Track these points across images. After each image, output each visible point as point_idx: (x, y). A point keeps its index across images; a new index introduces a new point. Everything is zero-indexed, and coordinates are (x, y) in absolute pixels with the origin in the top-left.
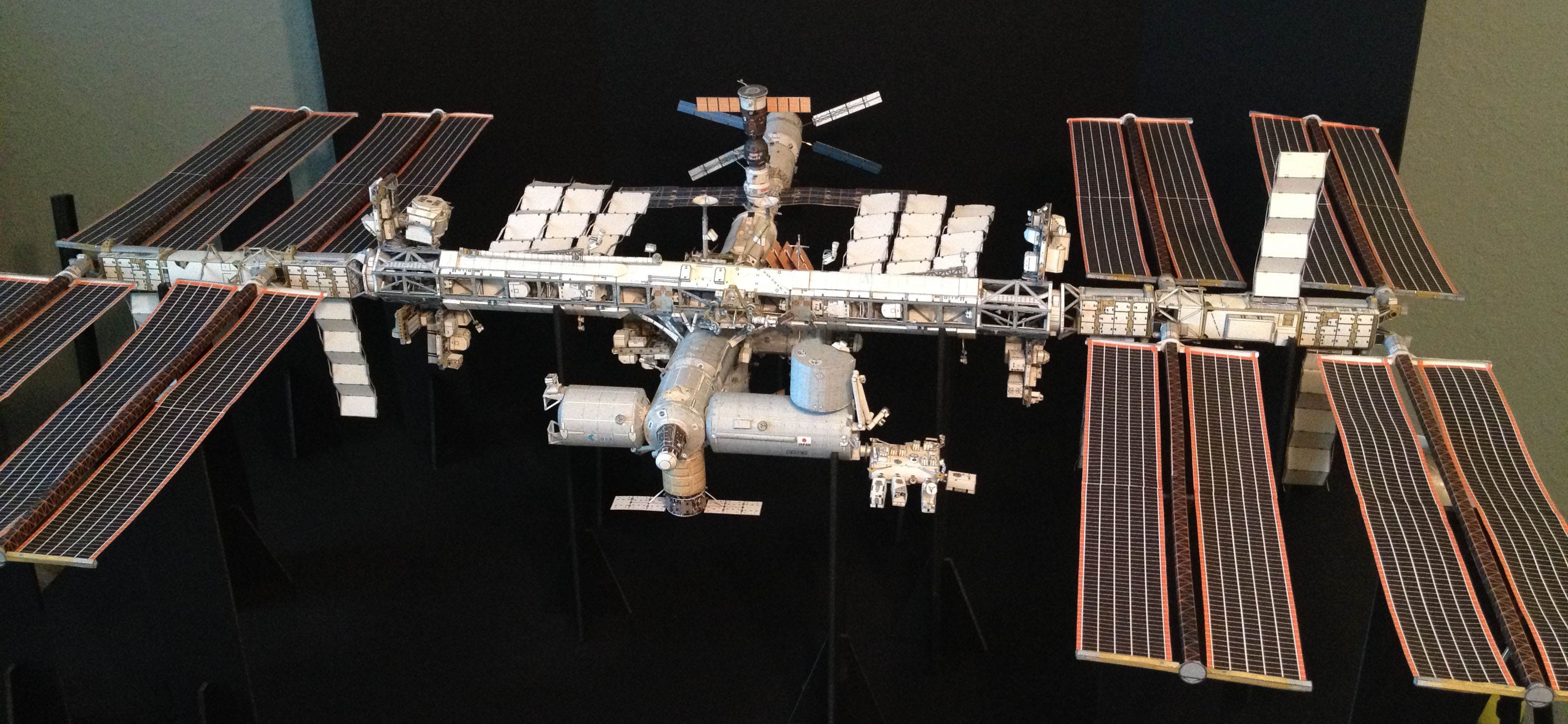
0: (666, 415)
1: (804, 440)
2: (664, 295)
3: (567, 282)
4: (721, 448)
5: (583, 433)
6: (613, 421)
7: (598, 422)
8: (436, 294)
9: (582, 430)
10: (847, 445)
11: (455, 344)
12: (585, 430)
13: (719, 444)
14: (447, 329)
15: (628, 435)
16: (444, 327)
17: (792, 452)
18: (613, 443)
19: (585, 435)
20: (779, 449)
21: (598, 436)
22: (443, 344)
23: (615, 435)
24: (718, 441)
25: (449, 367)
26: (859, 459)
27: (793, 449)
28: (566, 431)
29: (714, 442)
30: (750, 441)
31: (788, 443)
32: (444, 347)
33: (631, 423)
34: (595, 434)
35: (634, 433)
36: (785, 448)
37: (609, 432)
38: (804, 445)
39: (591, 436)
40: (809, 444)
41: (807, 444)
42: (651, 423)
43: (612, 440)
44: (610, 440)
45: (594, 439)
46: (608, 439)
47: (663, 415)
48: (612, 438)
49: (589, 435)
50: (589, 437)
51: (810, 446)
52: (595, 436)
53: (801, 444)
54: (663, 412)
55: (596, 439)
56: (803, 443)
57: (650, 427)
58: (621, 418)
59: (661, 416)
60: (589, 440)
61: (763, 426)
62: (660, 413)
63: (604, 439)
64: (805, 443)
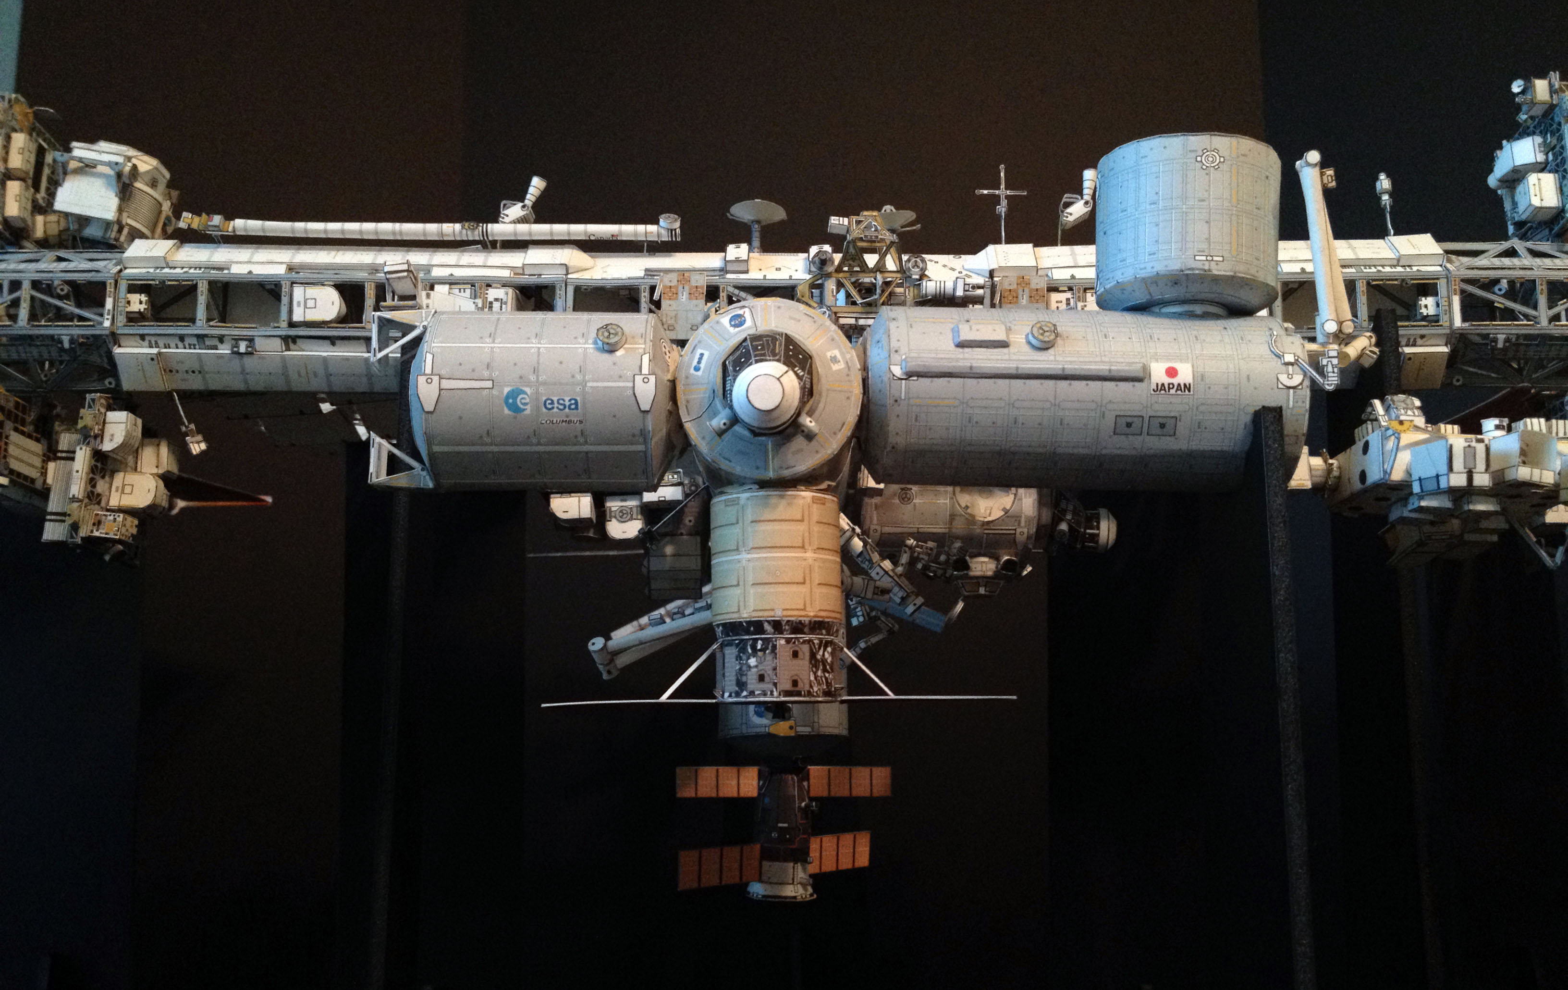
0: (749, 323)
1: (1172, 372)
2: (684, 297)
3: (442, 281)
4: (916, 420)
5: (489, 384)
6: (587, 346)
7: (539, 348)
8: (101, 323)
9: (486, 374)
10: (1301, 384)
11: (123, 492)
12: (495, 374)
13: (912, 402)
14: (109, 429)
15: (631, 384)
16: (104, 426)
17: (1129, 425)
18: (581, 422)
19: (495, 392)
20: (1093, 414)
21: (537, 393)
22: (91, 475)
23: (590, 384)
24: (908, 388)
25: (96, 534)
26: (1308, 485)
27: (1136, 410)
28: (436, 379)
29: (897, 395)
30: (1007, 381)
31: (1121, 384)
32: (94, 486)
33: (641, 351)
34: (527, 386)
35: (649, 377)
36: (1110, 406)
37: (573, 376)
38: (1169, 388)
39: (514, 394)
40: (1185, 385)
41: (1179, 385)
42: (702, 355)
43: (577, 408)
44: (573, 407)
45: (522, 406)
46: (567, 403)
47: (741, 324)
48: (578, 399)
49: (507, 390)
50: (508, 397)
51: (1189, 391)
52: (526, 393)
53: (1163, 385)
54: (740, 316)
55: (528, 407)
56: (1167, 380)
57: (697, 369)
58: (612, 331)
59: (735, 326)
60: (506, 411)
61: (1047, 334)
62: (731, 320)
63: (552, 403)
64: (1175, 381)
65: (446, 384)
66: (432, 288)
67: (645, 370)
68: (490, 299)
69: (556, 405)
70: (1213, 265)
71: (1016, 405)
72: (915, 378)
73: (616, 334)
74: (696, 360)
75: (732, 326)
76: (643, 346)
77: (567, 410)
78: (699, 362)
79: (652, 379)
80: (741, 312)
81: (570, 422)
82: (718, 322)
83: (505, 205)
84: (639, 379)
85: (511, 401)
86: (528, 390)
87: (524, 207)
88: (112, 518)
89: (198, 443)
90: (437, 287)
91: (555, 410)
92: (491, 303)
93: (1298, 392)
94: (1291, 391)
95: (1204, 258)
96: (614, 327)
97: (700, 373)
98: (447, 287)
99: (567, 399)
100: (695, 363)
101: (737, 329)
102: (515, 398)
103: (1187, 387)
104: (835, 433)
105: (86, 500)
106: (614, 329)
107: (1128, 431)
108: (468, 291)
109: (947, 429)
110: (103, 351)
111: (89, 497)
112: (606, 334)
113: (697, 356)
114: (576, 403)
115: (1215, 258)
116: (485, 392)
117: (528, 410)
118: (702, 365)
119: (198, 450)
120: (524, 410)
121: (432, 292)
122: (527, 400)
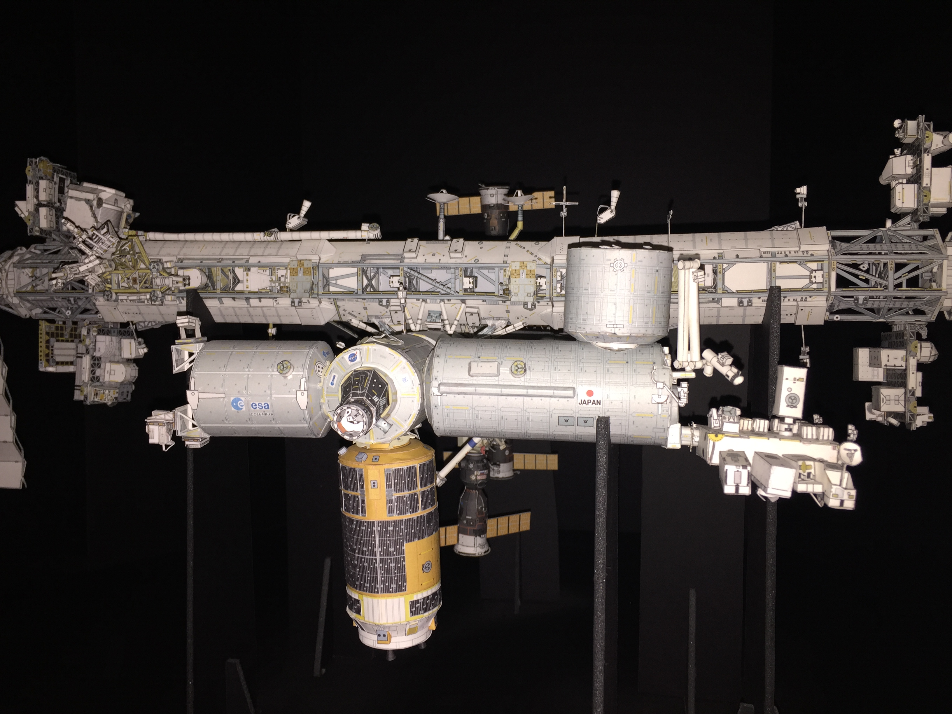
0: (358, 359)
1: (590, 393)
3: (256, 266)
4: (448, 416)
5: (223, 395)
6: (273, 373)
7: (248, 375)
8: (87, 291)
9: (221, 390)
10: (666, 401)
11: (110, 374)
12: (226, 390)
13: (444, 407)
14: (98, 345)
15: (295, 396)
16: (95, 343)
17: (566, 421)
18: (272, 414)
19: (226, 399)
20: (545, 415)
21: (248, 401)
22: (92, 369)
23: (274, 396)
24: (441, 402)
25: (96, 400)
26: (679, 447)
27: (568, 413)
28: (196, 392)
29: (436, 403)
30: (497, 397)
31: (560, 399)
32: (94, 373)
33: (301, 376)
34: (242, 397)
35: (304, 392)
36: (554, 412)
37: (265, 391)
38: (588, 403)
39: (236, 400)
40: (597, 401)
41: (594, 401)
42: (334, 376)
43: (268, 408)
44: (266, 407)
45: (241, 407)
46: (263, 406)
47: (355, 360)
48: (269, 403)
49: (232, 399)
50: (233, 403)
51: (600, 404)
52: (242, 400)
53: (585, 400)
54: (354, 355)
55: (244, 407)
56: (587, 398)
57: (332, 384)
58: (285, 366)
59: (351, 361)
60: (233, 409)
61: (519, 370)
62: (349, 357)
63: (256, 405)
64: (592, 398)
65: (201, 395)
66: (249, 270)
67: (302, 388)
68: (279, 275)
69: (258, 406)
70: (617, 330)
71: (502, 409)
72: (446, 394)
73: (287, 368)
74: (332, 379)
75: (350, 360)
76: (302, 373)
77: (264, 408)
78: (333, 380)
79: (306, 393)
80: (354, 352)
81: (266, 414)
82: (343, 358)
83: (290, 215)
84: (299, 393)
85: (235, 404)
86: (242, 398)
87: (299, 218)
88: (102, 392)
89: (143, 348)
90: (252, 269)
91: (258, 409)
92: (280, 278)
93: (664, 405)
94: (660, 405)
95: (612, 326)
96: (286, 362)
97: (334, 386)
98: (257, 268)
99: (263, 403)
100: (331, 381)
101: (352, 363)
102: (236, 403)
103: (599, 403)
104: (406, 420)
105: (91, 382)
106: (286, 364)
107: (566, 423)
108: (268, 271)
109: (465, 420)
110: (91, 303)
111: (92, 380)
112: (282, 367)
113: (332, 377)
114: (268, 405)
115: (618, 326)
116: (222, 399)
117: (244, 409)
118: (335, 382)
119: (143, 352)
120: (242, 409)
121: (249, 272)
122: (243, 404)
